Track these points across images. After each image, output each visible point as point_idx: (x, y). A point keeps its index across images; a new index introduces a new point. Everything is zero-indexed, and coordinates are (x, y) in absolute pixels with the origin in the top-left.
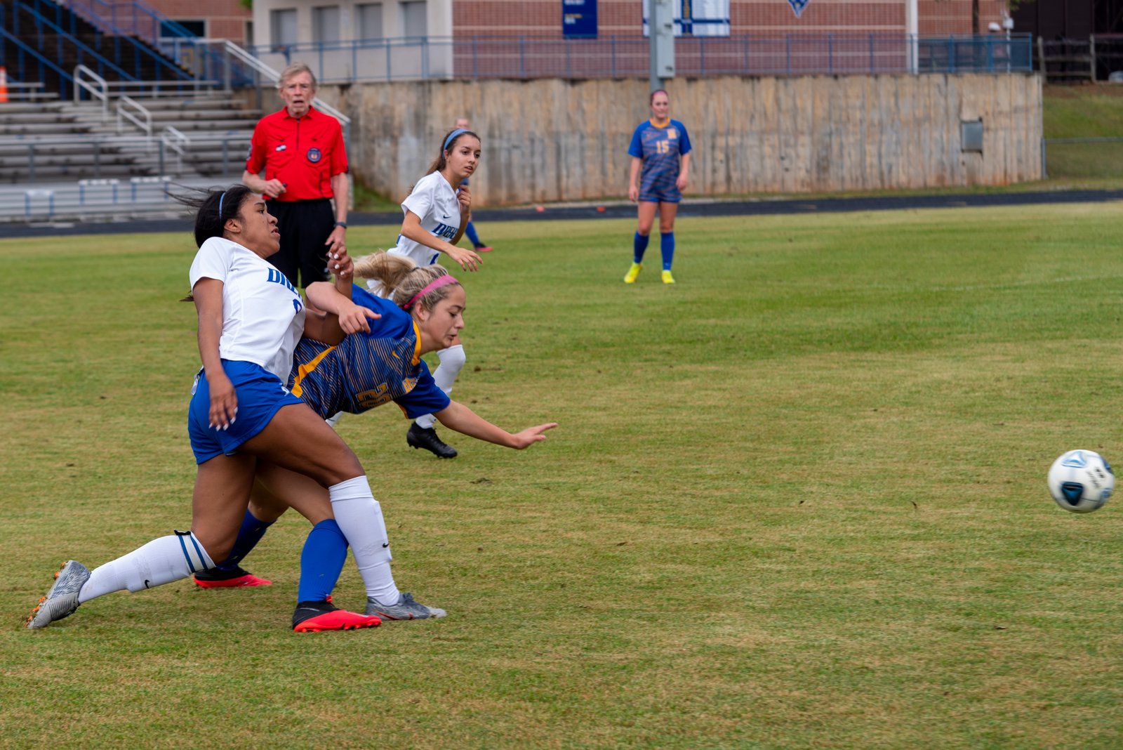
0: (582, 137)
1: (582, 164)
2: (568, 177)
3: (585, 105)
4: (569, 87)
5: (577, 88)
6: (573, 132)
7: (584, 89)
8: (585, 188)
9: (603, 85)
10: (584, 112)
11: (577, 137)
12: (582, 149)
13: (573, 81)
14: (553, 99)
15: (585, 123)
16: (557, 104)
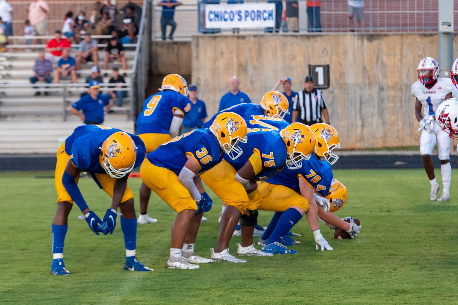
0: (381, 89)
1: (381, 114)
2: (363, 126)
3: (385, 59)
4: (366, 41)
5: (375, 43)
6: (370, 85)
7: (383, 44)
8: (384, 137)
9: (407, 40)
10: (384, 65)
11: (376, 89)
12: (381, 101)
13: (371, 38)
14: (345, 53)
15: (385, 76)
16: (350, 57)
